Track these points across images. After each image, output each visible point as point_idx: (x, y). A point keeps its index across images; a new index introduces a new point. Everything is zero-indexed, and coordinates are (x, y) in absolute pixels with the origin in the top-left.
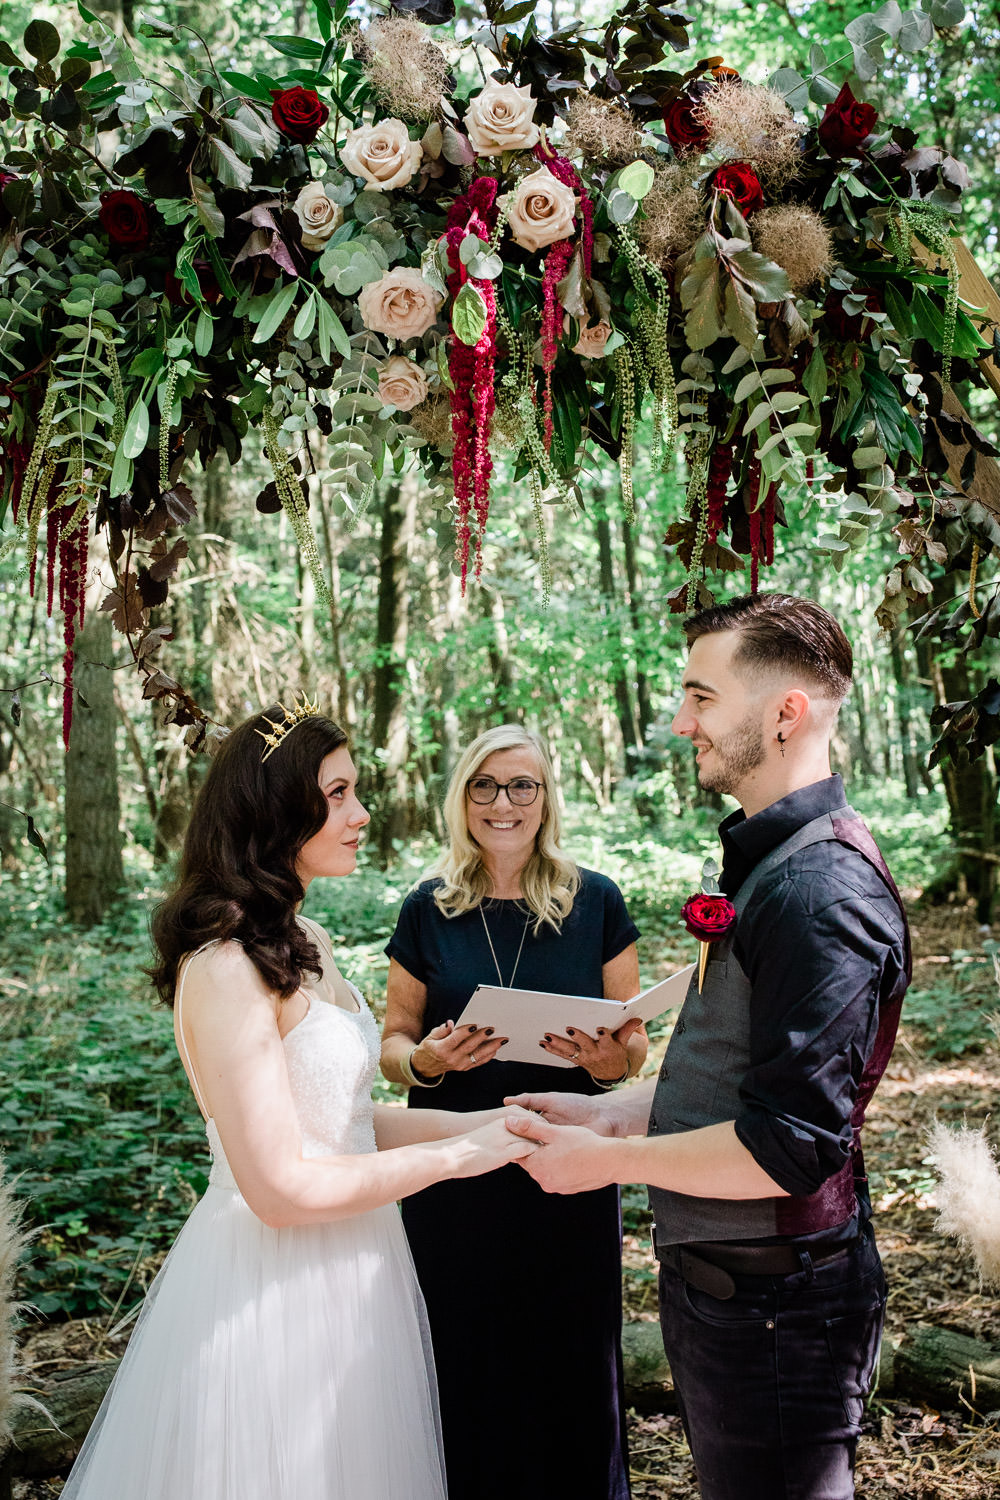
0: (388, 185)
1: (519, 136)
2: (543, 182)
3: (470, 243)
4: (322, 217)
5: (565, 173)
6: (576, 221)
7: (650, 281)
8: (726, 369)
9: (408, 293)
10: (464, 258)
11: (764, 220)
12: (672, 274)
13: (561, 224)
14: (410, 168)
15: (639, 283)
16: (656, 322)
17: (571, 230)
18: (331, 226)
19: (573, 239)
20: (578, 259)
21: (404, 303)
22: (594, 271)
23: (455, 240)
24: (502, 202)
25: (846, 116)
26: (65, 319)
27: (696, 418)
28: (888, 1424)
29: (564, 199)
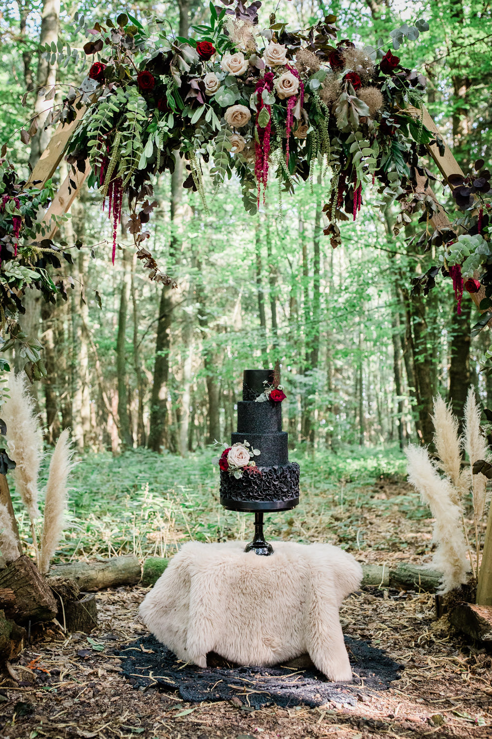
0: (237, 74)
1: (280, 60)
2: (288, 75)
3: (265, 92)
4: (212, 84)
5: (295, 74)
6: (299, 90)
7: (323, 109)
8: (347, 142)
9: (241, 113)
10: (263, 97)
11: (362, 91)
12: (331, 107)
13: (293, 90)
14: (244, 69)
15: (319, 110)
16: (325, 123)
17: (297, 92)
18: (216, 87)
19: (297, 95)
20: (299, 101)
21: (240, 116)
22: (304, 105)
23: (261, 91)
24: (275, 81)
25: (389, 60)
26: (127, 111)
27: (336, 160)
28: (386, 593)
29: (295, 81)
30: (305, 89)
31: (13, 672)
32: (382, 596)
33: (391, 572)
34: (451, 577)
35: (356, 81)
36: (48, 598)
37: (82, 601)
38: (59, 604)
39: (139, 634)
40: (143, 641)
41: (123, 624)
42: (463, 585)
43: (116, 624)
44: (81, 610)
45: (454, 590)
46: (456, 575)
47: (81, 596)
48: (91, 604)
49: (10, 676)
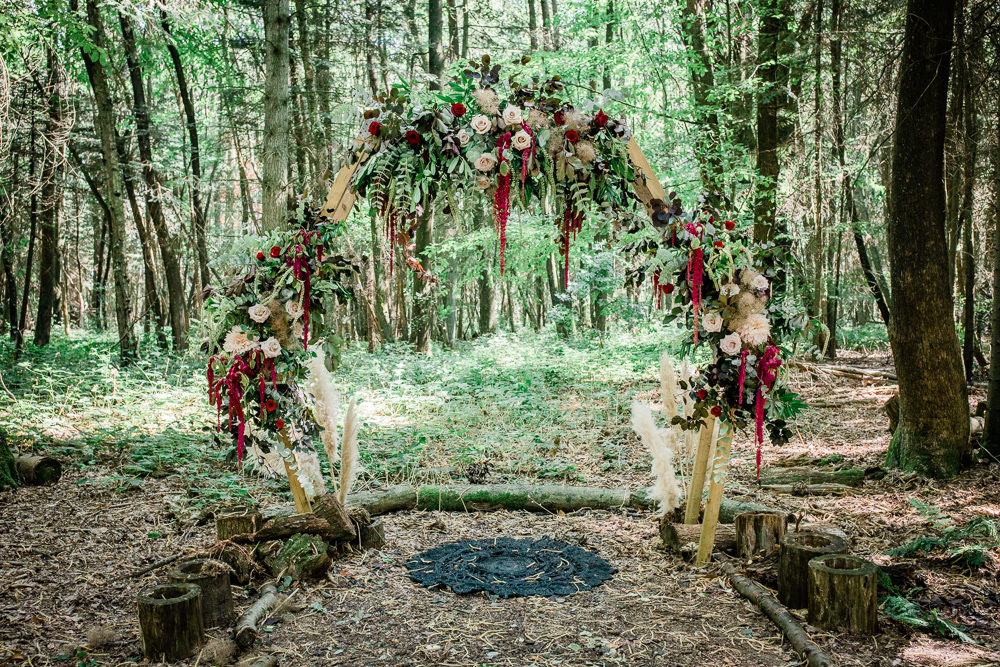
0: (483, 132)
1: (516, 119)
2: (523, 133)
3: (505, 148)
4: (465, 139)
5: (528, 131)
6: (531, 144)
7: (549, 160)
9: (487, 160)
10: (503, 154)
11: (578, 146)
12: (554, 159)
13: (527, 144)
14: (488, 128)
15: (546, 160)
16: (550, 171)
17: (530, 146)
18: (467, 141)
19: (530, 148)
20: (531, 153)
21: (486, 162)
22: (535, 156)
23: (500, 149)
24: (512, 138)
25: (600, 119)
27: (561, 193)
28: (625, 513)
29: (528, 138)
30: (535, 143)
31: (332, 578)
32: (621, 513)
33: (632, 495)
34: (667, 502)
35: (573, 137)
36: (349, 525)
37: (373, 525)
38: (356, 528)
39: (419, 550)
40: (423, 555)
41: (406, 542)
42: (676, 509)
43: (400, 543)
44: (373, 532)
45: (669, 513)
46: (671, 500)
47: (372, 522)
48: (379, 528)
49: (329, 581)
